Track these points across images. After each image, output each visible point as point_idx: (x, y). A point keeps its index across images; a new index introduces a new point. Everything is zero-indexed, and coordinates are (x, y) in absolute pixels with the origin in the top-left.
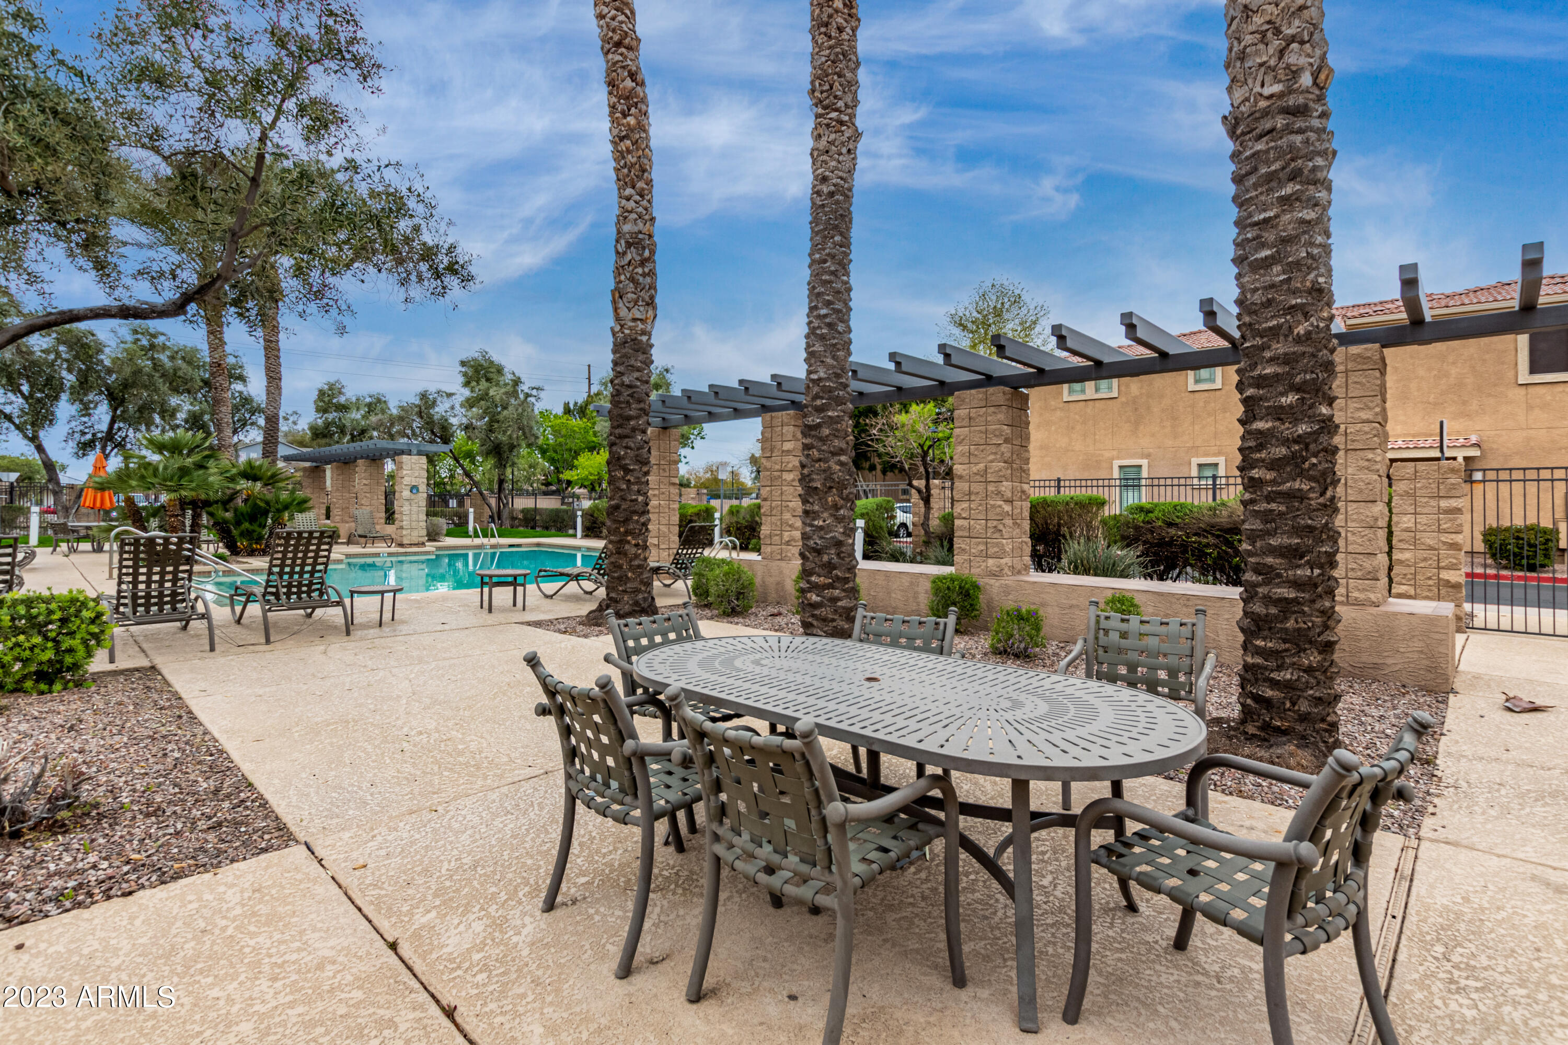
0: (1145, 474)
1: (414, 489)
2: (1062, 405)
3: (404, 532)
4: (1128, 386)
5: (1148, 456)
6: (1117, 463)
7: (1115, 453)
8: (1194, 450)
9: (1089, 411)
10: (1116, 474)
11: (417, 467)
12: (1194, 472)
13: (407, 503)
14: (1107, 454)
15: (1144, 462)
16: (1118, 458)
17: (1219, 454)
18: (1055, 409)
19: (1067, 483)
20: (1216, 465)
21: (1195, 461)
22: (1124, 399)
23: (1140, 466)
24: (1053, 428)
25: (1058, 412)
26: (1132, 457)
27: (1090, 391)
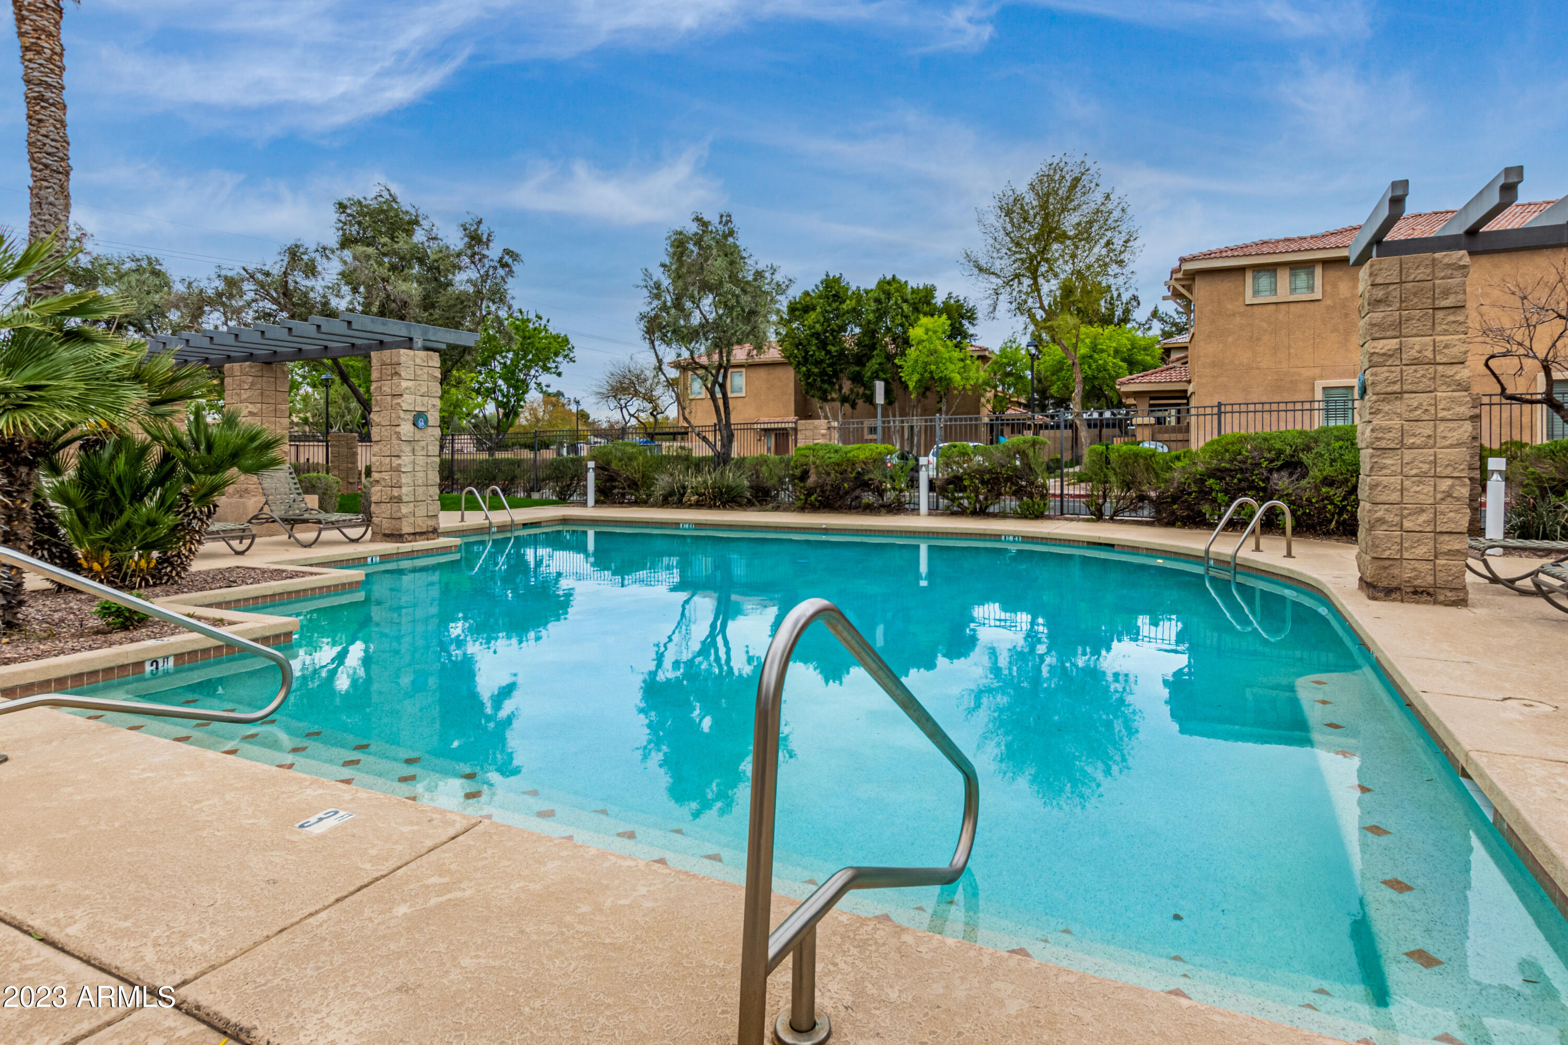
1: (419, 418)
2: (1242, 309)
3: (405, 509)
4: (1335, 286)
6: (1319, 384)
7: (1317, 371)
9: (1281, 317)
10: (1319, 395)
11: (423, 373)
13: (407, 449)
14: (1306, 373)
15: (1357, 383)
16: (1322, 378)
18: (1234, 315)
19: (1229, 408)
22: (1329, 302)
23: (1352, 388)
24: (1230, 339)
25: (1238, 320)
26: (1341, 376)
27: (1283, 292)
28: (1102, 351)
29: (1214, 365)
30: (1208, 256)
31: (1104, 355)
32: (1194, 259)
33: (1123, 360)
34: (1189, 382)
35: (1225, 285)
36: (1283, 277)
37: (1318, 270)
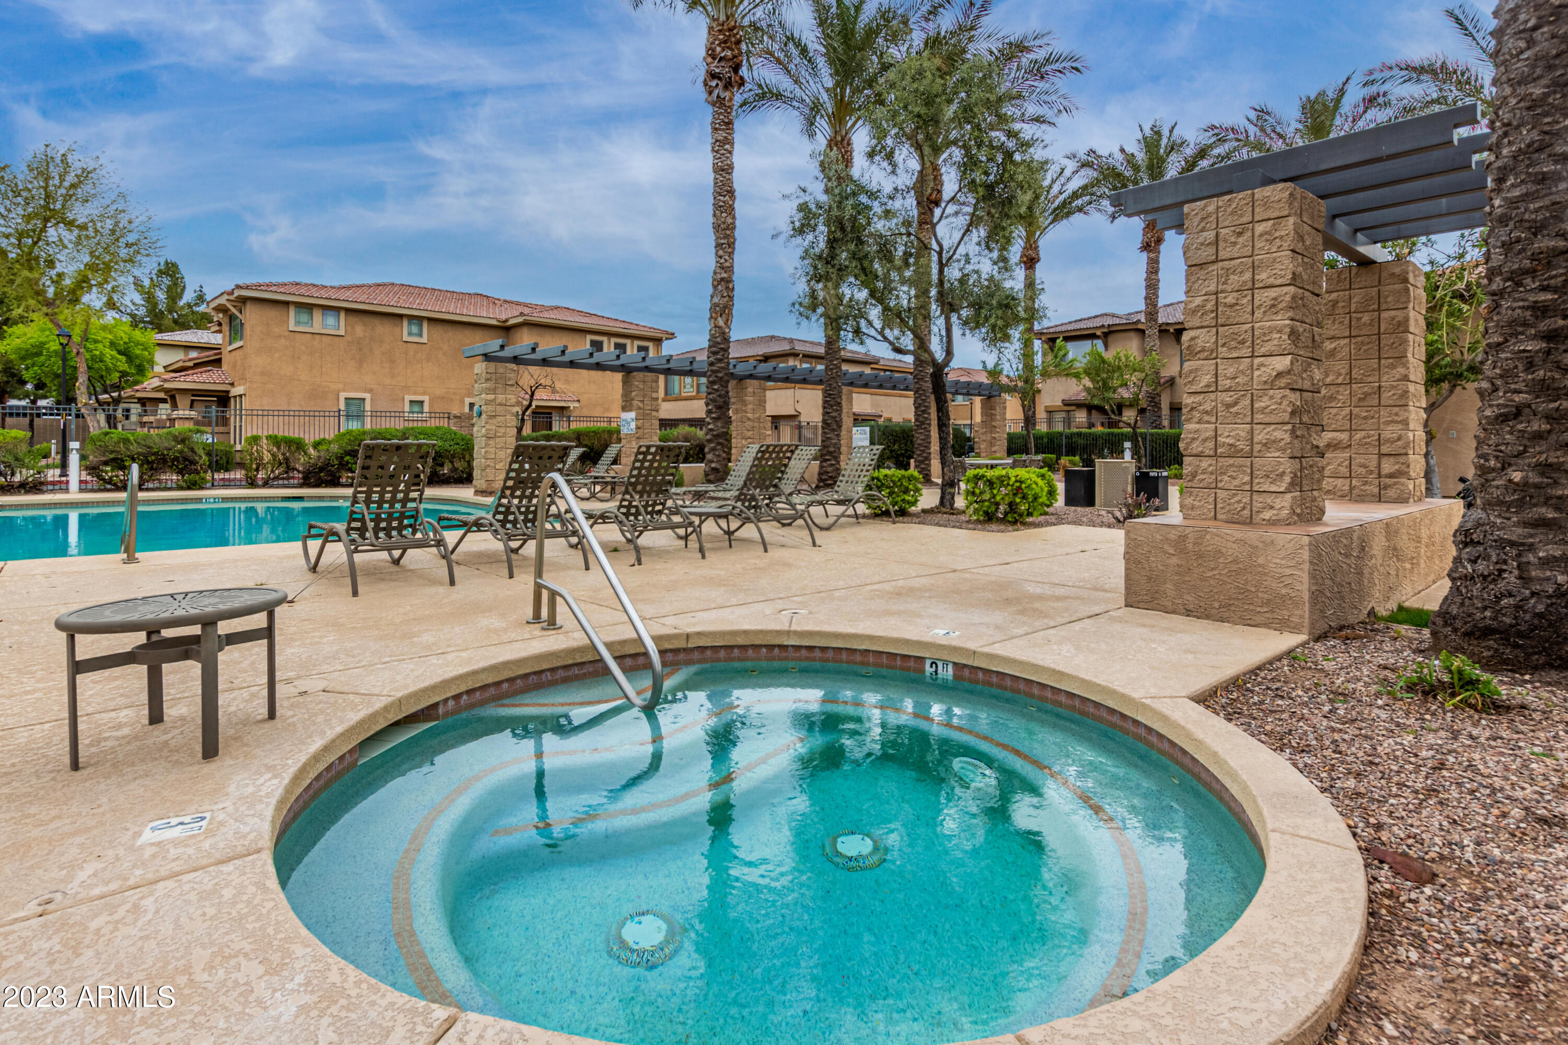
0: (368, 407)
2: (287, 333)
4: (353, 325)
5: (370, 391)
6: (343, 396)
7: (341, 386)
8: (406, 389)
9: (315, 343)
10: (343, 405)
12: (407, 408)
14: (334, 386)
15: (367, 396)
16: (344, 391)
17: (424, 394)
18: (280, 336)
20: (422, 402)
21: (408, 398)
22: (350, 338)
23: (364, 399)
24: (277, 355)
25: (283, 341)
26: (356, 390)
27: (317, 326)
28: (96, 341)
29: (263, 374)
30: (257, 287)
31: (100, 346)
32: (247, 287)
33: (120, 353)
34: (232, 384)
35: (273, 313)
36: (317, 315)
37: (342, 315)
